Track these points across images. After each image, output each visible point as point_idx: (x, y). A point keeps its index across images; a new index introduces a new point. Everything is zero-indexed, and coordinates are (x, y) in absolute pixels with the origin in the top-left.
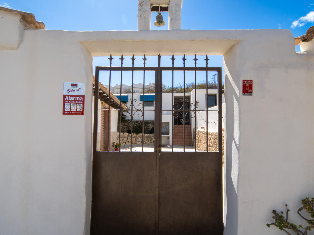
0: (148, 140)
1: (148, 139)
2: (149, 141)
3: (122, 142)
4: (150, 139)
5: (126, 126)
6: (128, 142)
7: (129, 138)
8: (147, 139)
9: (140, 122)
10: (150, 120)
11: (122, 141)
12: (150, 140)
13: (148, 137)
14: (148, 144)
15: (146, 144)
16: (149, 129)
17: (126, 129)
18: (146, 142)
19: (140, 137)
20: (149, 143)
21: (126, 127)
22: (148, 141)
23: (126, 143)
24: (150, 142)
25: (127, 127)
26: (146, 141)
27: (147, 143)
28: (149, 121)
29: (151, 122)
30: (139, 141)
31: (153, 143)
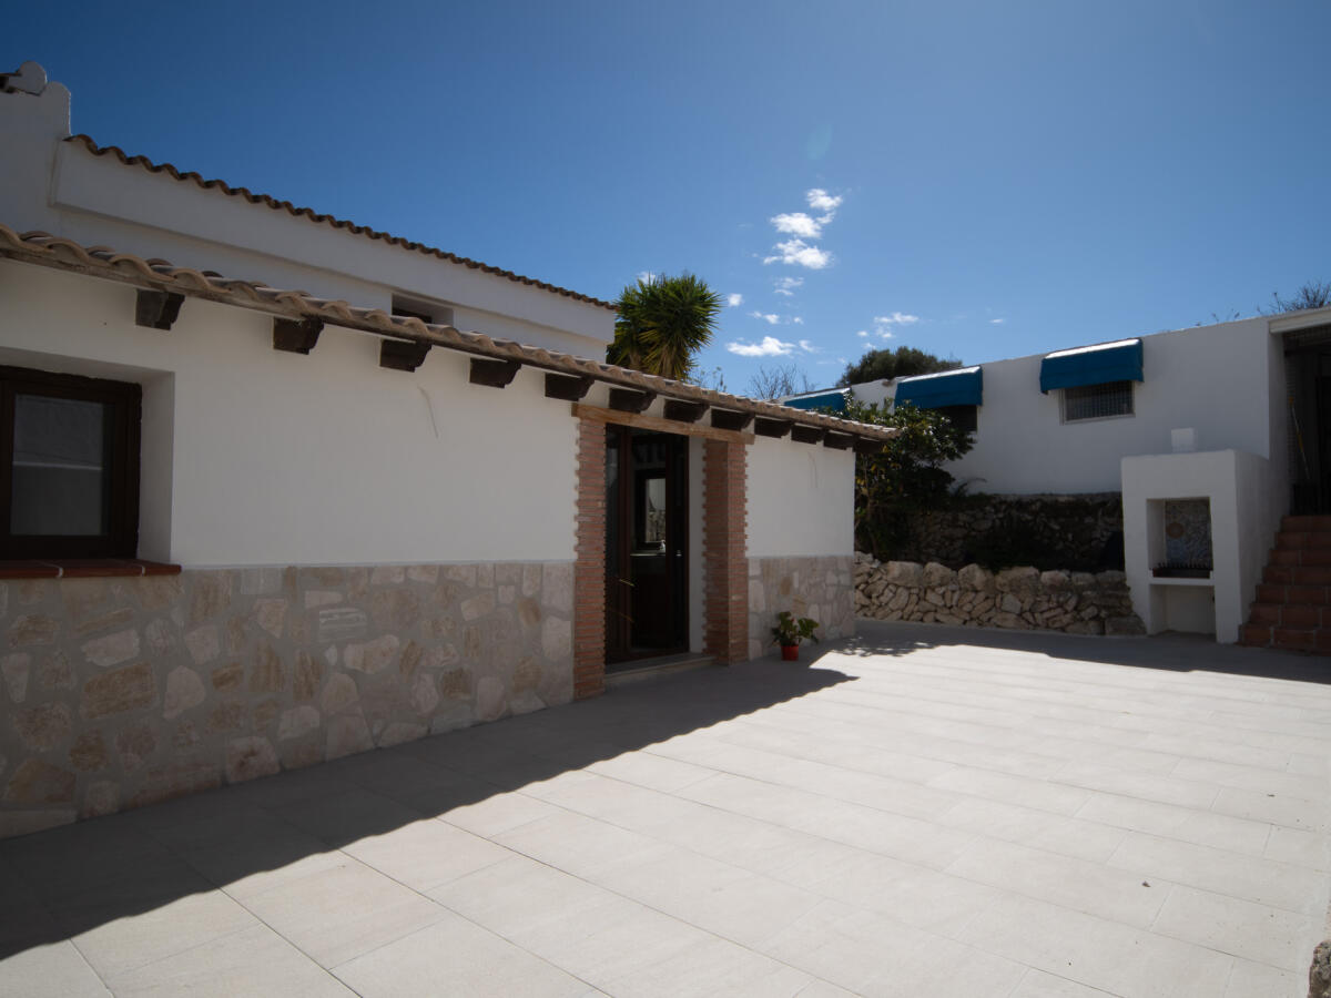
0: (1060, 605)
1: (1061, 599)
2: (1066, 612)
3: (916, 609)
4: (1073, 602)
5: (964, 527)
6: (947, 611)
7: (953, 592)
8: (1054, 598)
9: (1038, 504)
10: (1104, 495)
11: (917, 604)
12: (1069, 608)
13: (1055, 588)
14: (1063, 629)
15: (1047, 627)
16: (1093, 543)
17: (958, 544)
18: (1046, 615)
19: (1011, 585)
20: (1068, 625)
21: (959, 533)
22: (1059, 610)
23: (939, 617)
24: (1074, 619)
25: (966, 531)
26: (1050, 609)
27: (1057, 625)
28: (1092, 496)
29: (1103, 504)
30: (1006, 607)
31: (1092, 624)
